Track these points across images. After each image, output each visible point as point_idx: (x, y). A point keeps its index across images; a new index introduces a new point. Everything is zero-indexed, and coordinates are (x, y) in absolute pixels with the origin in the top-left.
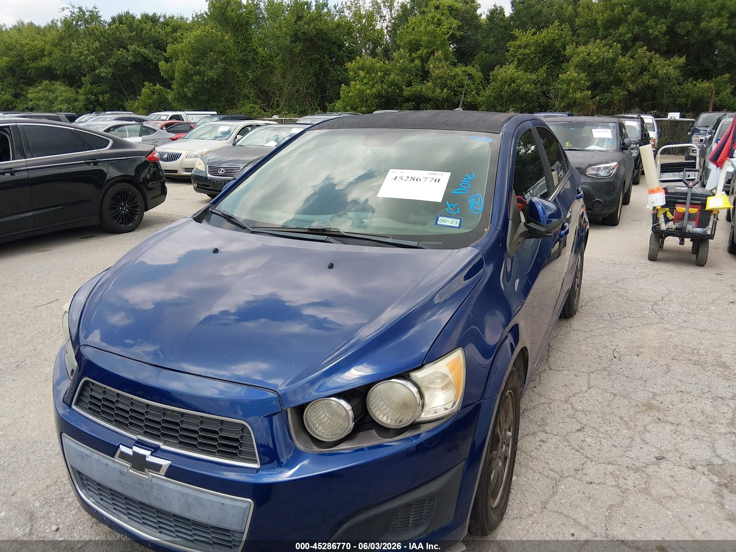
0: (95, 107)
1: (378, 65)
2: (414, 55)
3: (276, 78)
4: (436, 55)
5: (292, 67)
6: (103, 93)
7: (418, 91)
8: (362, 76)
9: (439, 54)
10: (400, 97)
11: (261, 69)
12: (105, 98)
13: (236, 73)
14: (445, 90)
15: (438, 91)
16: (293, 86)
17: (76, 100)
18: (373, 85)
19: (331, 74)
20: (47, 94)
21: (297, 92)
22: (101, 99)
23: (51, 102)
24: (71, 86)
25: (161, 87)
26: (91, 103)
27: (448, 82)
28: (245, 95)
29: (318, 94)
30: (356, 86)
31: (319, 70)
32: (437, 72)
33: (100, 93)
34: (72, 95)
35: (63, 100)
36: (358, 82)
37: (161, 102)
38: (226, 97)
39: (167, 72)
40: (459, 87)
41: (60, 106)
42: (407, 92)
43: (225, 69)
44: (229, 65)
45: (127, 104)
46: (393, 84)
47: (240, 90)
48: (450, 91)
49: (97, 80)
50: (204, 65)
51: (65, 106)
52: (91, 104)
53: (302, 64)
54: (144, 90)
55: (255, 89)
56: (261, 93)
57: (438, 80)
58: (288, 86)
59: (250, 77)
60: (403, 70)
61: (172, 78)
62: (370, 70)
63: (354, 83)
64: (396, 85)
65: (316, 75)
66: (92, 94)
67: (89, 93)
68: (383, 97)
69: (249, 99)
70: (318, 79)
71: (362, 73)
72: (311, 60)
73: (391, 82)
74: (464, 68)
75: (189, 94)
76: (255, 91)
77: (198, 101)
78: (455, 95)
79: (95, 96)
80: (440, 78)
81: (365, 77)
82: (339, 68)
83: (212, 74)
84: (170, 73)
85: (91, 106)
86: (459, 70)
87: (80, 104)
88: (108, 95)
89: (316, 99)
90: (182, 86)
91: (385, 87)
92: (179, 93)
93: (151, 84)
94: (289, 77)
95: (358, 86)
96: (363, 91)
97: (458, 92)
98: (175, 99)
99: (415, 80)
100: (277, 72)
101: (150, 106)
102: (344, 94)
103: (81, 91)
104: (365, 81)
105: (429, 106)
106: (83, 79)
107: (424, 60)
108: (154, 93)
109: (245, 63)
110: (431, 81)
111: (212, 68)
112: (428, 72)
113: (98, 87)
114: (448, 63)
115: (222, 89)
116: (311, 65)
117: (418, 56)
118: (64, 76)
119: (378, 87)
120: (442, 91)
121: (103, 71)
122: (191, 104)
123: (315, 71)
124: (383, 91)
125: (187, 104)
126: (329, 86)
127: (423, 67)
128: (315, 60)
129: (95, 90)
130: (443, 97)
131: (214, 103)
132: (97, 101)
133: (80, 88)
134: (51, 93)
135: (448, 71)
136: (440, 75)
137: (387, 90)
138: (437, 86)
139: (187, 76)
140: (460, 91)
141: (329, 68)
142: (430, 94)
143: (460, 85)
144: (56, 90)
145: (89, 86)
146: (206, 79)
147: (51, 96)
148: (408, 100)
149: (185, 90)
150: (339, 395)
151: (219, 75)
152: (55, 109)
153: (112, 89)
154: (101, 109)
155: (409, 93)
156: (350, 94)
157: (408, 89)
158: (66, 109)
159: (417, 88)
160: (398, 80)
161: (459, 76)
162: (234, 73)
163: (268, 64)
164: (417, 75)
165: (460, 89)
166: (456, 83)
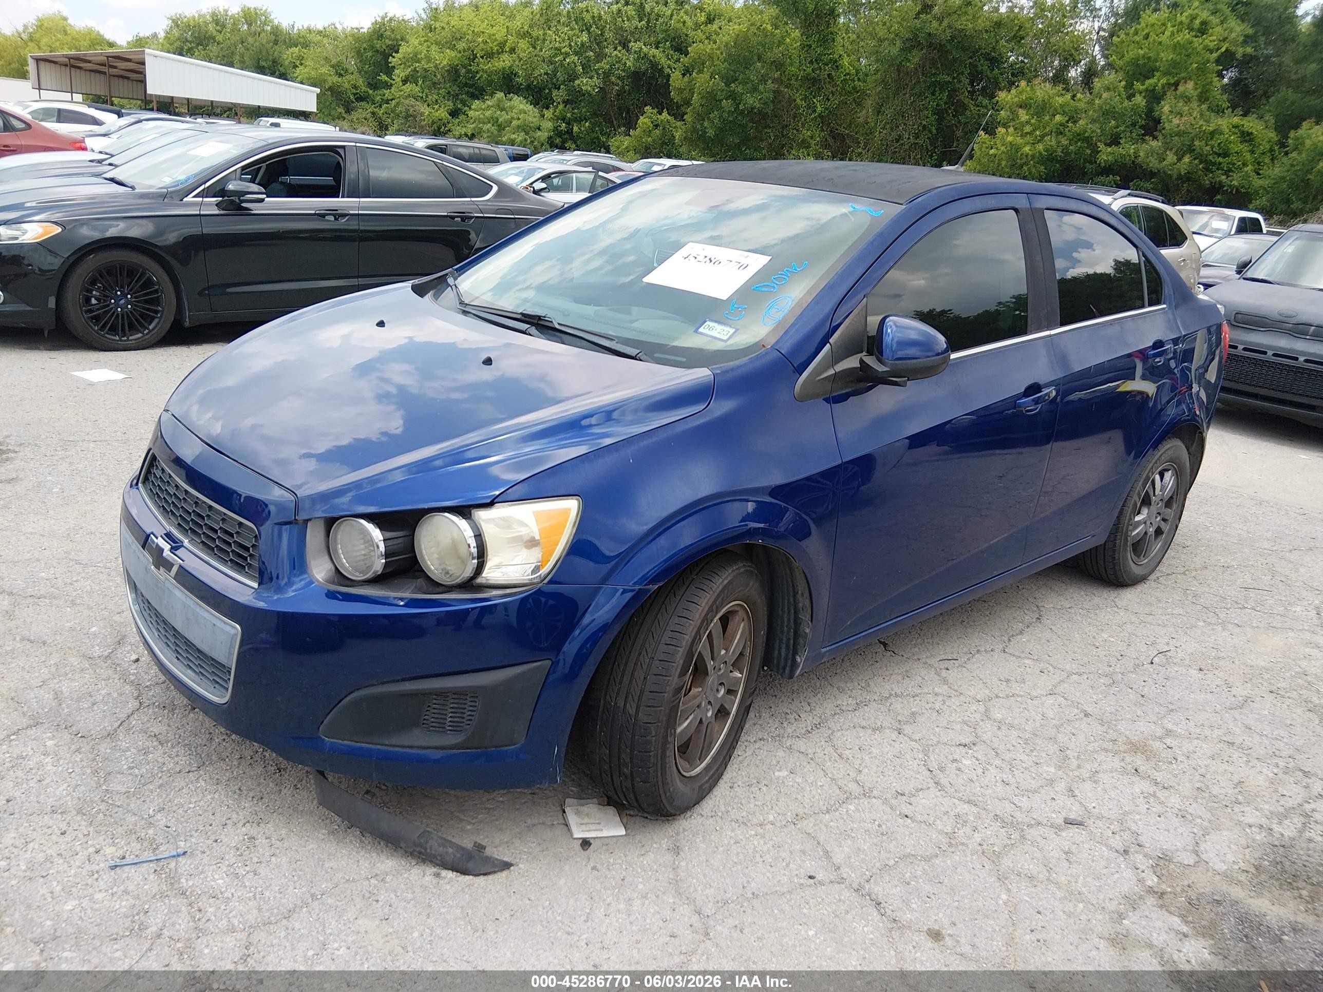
0: (564, 142)
1: (1060, 100)
2: (1138, 86)
3: (866, 113)
4: (1181, 88)
5: (896, 94)
6: (579, 120)
7: (1130, 156)
8: (1023, 119)
9: (1189, 87)
10: (1091, 163)
11: (841, 95)
12: (583, 129)
13: (795, 100)
14: (1186, 159)
15: (1171, 158)
16: (892, 129)
17: (539, 129)
18: (1043, 136)
19: (968, 113)
20: (499, 112)
21: (897, 141)
22: (575, 129)
23: (501, 128)
24: (535, 104)
25: (669, 118)
26: (559, 134)
27: (1197, 143)
28: (803, 141)
29: (935, 148)
30: (1007, 136)
31: (945, 103)
32: (1176, 121)
33: (576, 120)
34: (535, 120)
35: (519, 127)
36: (1011, 130)
37: (666, 143)
38: (770, 141)
39: (680, 91)
40: (1219, 155)
41: (513, 136)
42: (1106, 154)
43: (777, 92)
44: (786, 87)
45: (613, 142)
46: (1082, 138)
47: (797, 130)
48: (1196, 162)
49: (575, 98)
50: (744, 83)
51: (520, 137)
52: (560, 137)
53: (916, 90)
54: (642, 120)
55: (823, 130)
56: (834, 138)
57: (1176, 138)
58: (883, 128)
59: (819, 109)
60: (1108, 113)
61: (688, 103)
62: (1041, 109)
63: (1003, 130)
64: (1087, 140)
65: (940, 113)
66: (563, 120)
67: (558, 119)
68: (1058, 162)
69: (808, 147)
70: (940, 120)
71: (1023, 115)
72: (934, 84)
73: (1079, 135)
74: (1236, 120)
75: (711, 133)
76: (823, 134)
77: (722, 145)
78: (1207, 170)
79: (568, 123)
80: (1179, 134)
81: (1028, 122)
82: (986, 102)
83: (751, 100)
84: (686, 94)
85: (558, 141)
86: (1225, 123)
87: (543, 135)
88: (587, 124)
89: (931, 156)
90: (700, 117)
91: (1065, 142)
92: (694, 130)
93: (655, 111)
94: (889, 112)
95: (1010, 139)
96: (1018, 149)
97: (1214, 164)
98: (685, 138)
99: (1128, 134)
100: (869, 103)
101: (647, 148)
102: (981, 149)
103: (548, 114)
104: (1028, 129)
105: (1148, 185)
106: (555, 93)
107: (1155, 97)
108: (657, 126)
109: (813, 83)
110: (1160, 137)
111: (755, 89)
112: (1158, 121)
113: (573, 109)
114: (1204, 107)
115: (768, 127)
116: (933, 94)
117: (1146, 90)
118: (528, 87)
119: (1050, 141)
120: (1179, 160)
121: (588, 84)
122: (711, 150)
123: (937, 105)
124: (1059, 150)
125: (704, 149)
126: (959, 133)
127: (1150, 111)
128: (942, 86)
129: (569, 115)
130: (1179, 170)
131: (748, 151)
132: (570, 132)
133: (547, 108)
134: (504, 112)
135: (1201, 122)
136: (1182, 128)
137: (1067, 148)
138: (1171, 150)
139: (712, 101)
140: (1220, 164)
141: (966, 101)
142: (1154, 164)
143: (1221, 151)
144: (512, 108)
145: (561, 107)
146: (741, 107)
147: (503, 117)
148: (1107, 170)
149: (706, 124)
150: (369, 517)
151: (765, 104)
152: (504, 139)
153: (595, 114)
154: (574, 146)
155: (1110, 158)
156: (992, 152)
157: (1109, 149)
158: (521, 141)
159: (1128, 149)
160: (1092, 132)
161: (1222, 133)
162: (792, 100)
163: (854, 88)
164: (1134, 125)
165: (1221, 159)
166: (1212, 147)
